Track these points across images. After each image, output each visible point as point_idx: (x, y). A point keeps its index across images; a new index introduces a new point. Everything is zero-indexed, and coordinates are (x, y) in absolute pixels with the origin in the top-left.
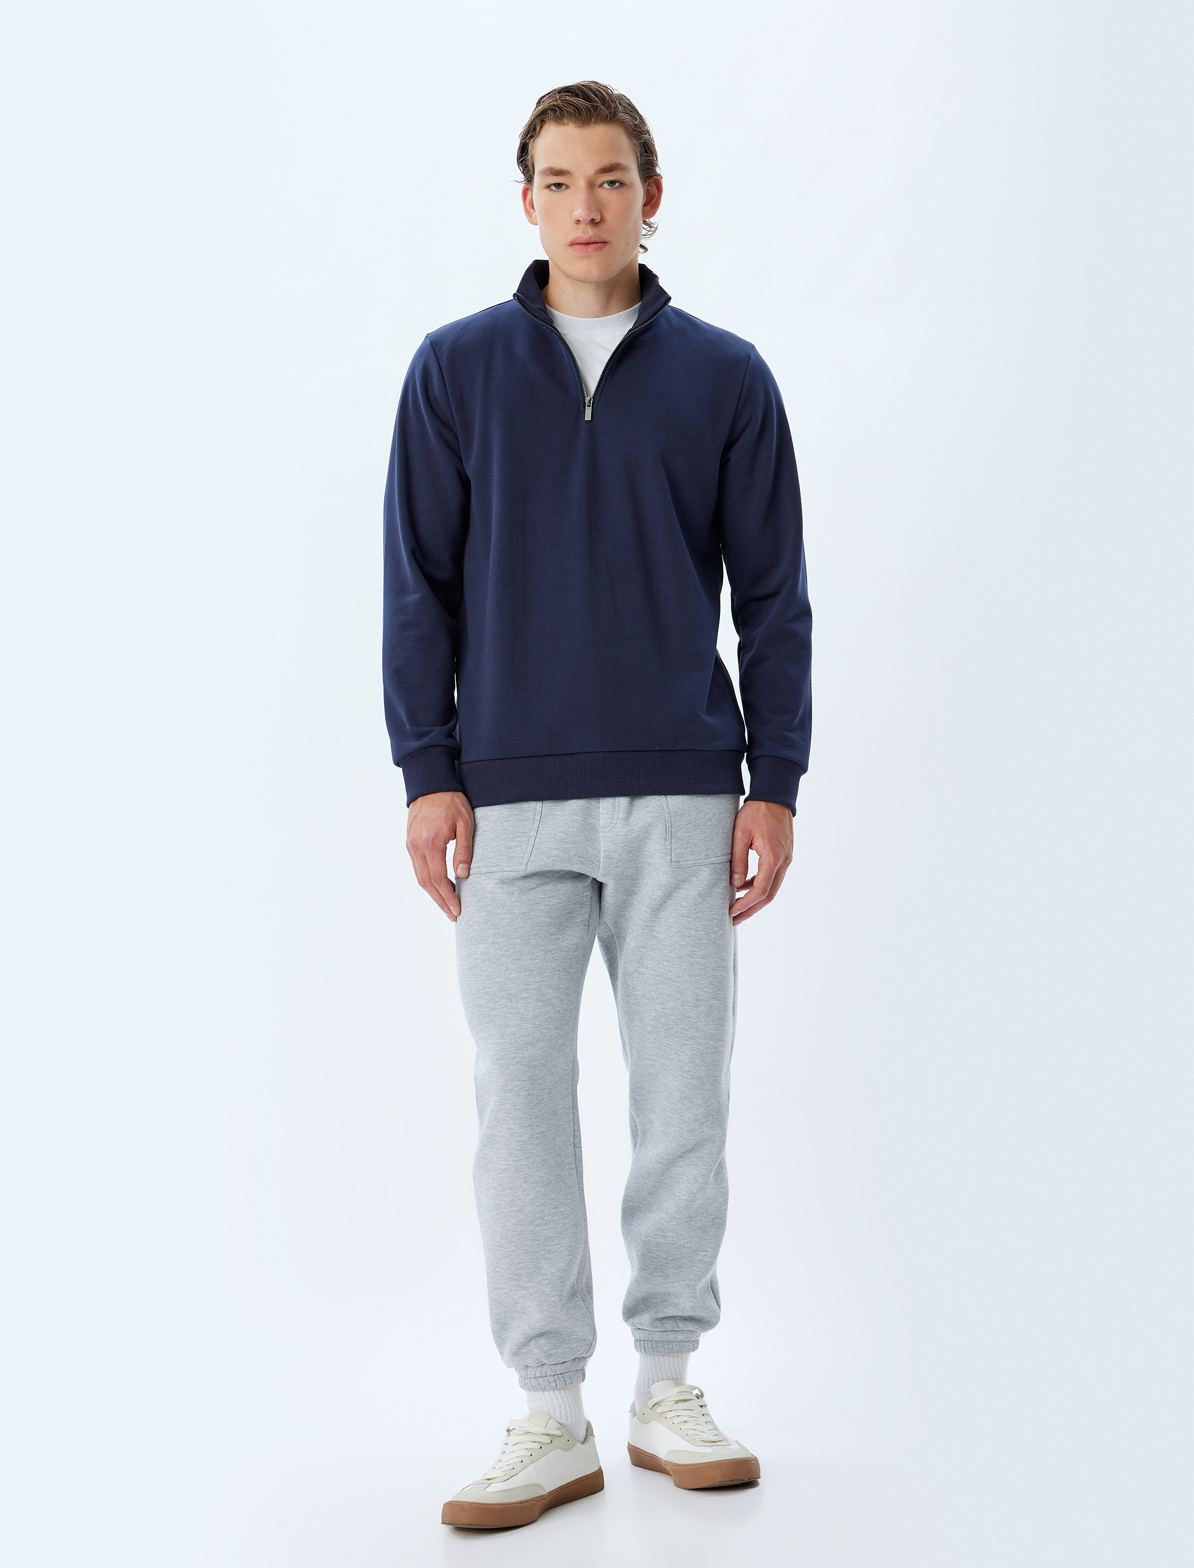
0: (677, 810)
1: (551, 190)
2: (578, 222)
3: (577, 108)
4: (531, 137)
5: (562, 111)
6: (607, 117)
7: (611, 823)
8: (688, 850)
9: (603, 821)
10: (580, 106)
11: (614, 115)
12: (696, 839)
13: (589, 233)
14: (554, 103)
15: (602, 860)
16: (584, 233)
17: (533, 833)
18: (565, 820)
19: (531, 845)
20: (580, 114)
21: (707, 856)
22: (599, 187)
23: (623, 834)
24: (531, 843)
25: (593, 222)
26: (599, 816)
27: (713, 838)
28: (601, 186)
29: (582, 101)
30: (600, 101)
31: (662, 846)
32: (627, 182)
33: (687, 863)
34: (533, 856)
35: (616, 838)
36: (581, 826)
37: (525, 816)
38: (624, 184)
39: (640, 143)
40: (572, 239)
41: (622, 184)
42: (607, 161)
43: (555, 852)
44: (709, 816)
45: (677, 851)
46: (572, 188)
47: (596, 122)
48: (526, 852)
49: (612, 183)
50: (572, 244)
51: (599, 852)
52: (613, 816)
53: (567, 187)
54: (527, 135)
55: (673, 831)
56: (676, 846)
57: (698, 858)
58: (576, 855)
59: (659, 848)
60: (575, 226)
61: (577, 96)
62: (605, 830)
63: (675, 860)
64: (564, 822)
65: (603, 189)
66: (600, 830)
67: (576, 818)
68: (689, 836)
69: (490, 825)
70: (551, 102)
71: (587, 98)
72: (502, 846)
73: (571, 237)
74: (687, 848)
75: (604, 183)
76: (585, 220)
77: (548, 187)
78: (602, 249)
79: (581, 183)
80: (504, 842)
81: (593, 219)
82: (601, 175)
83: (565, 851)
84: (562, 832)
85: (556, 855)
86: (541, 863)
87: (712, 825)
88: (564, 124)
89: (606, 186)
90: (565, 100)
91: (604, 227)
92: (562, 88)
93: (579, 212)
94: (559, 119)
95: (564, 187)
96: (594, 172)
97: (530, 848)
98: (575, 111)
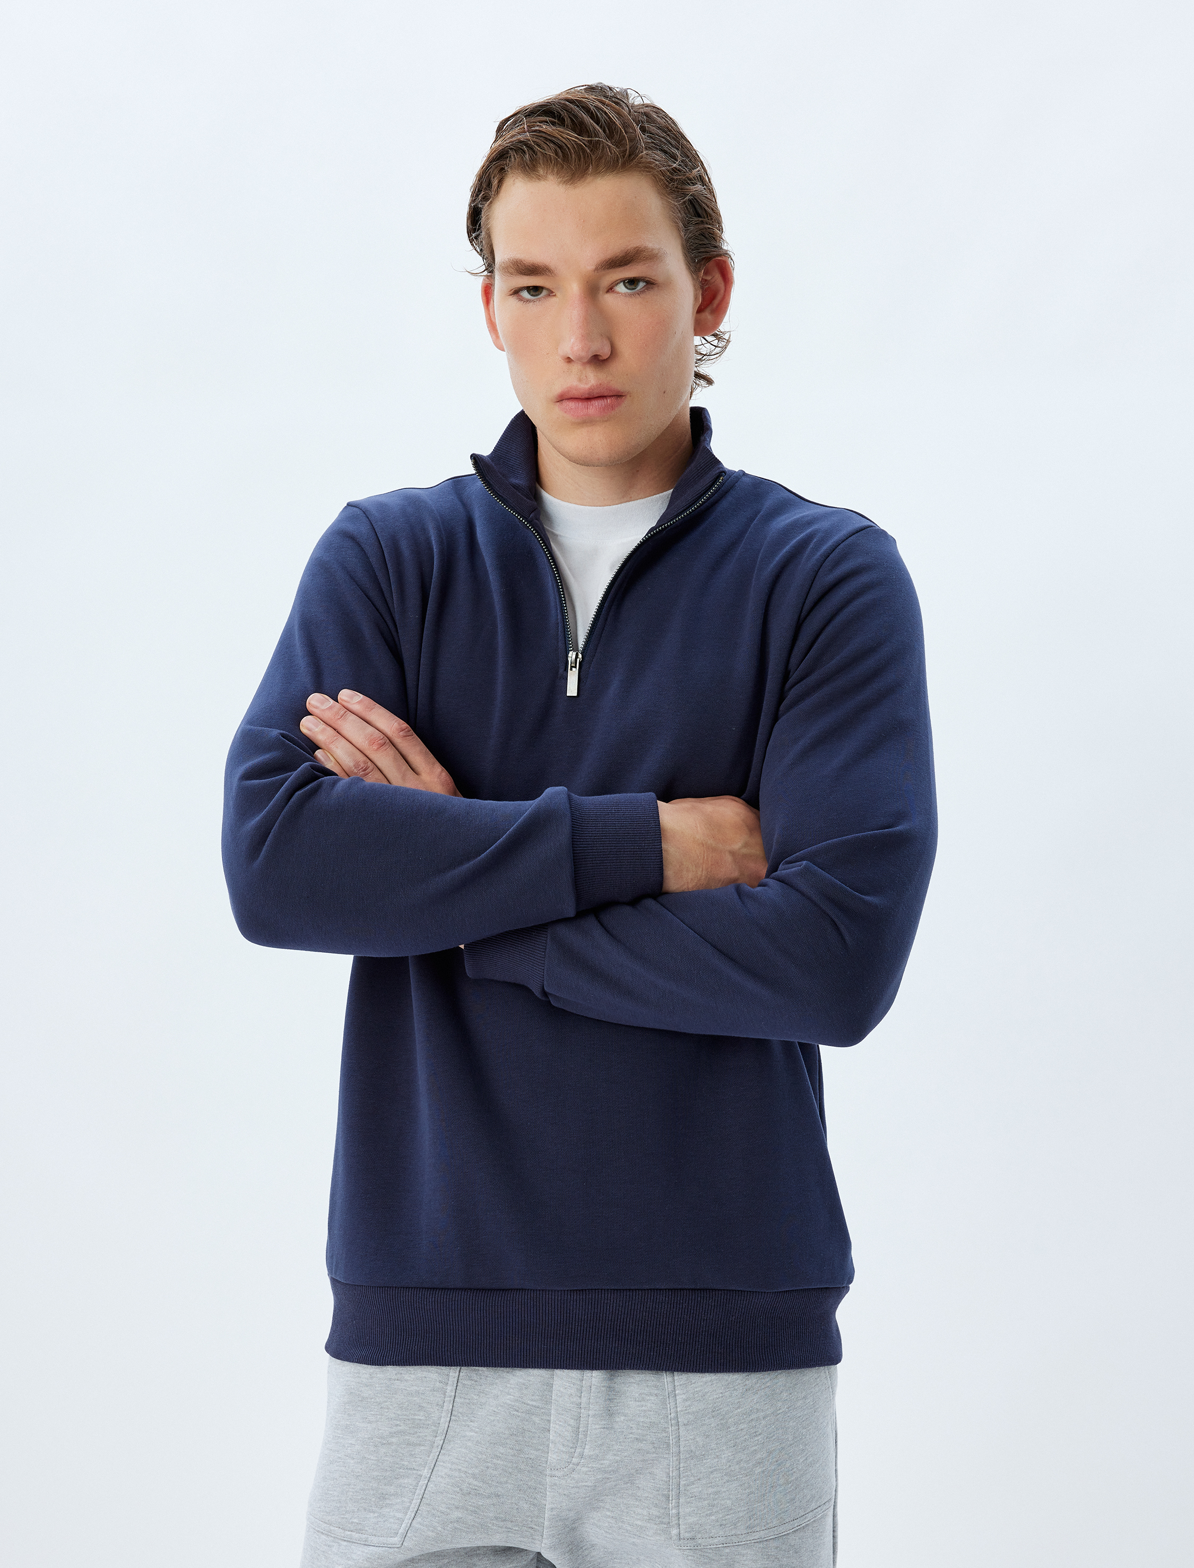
0: (693, 1448)
1: (521, 299)
2: (569, 360)
3: (560, 147)
4: (486, 198)
5: (534, 152)
6: (618, 161)
7: (569, 1463)
8: (713, 1517)
9: (554, 1456)
10: (566, 142)
11: (630, 155)
12: (729, 1499)
13: (590, 380)
14: (519, 137)
15: (546, 1523)
16: (580, 380)
17: (426, 1472)
18: (481, 1453)
19: (419, 1495)
20: (566, 158)
21: (750, 1529)
22: (608, 292)
23: (590, 1484)
24: (419, 1492)
25: (597, 361)
26: (548, 1446)
27: (764, 1495)
28: (610, 289)
29: (568, 134)
30: (604, 131)
31: (662, 1511)
32: (660, 278)
33: (711, 1541)
34: (418, 1519)
35: (576, 1490)
36: (510, 1465)
37: (419, 1437)
38: (653, 284)
39: (684, 202)
40: (560, 391)
41: (650, 284)
42: (617, 245)
43: (457, 1514)
44: (759, 1456)
45: (692, 1520)
46: (558, 294)
47: (597, 172)
48: (408, 1508)
49: (632, 282)
50: (562, 398)
51: (542, 1509)
52: (573, 1450)
53: (551, 293)
54: (477, 195)
55: (682, 1483)
56: (688, 1510)
57: (733, 1532)
58: (496, 1518)
59: (656, 1513)
60: (564, 365)
61: (562, 122)
62: (556, 1473)
63: (687, 1535)
64: (480, 1456)
65: (615, 295)
66: (548, 1472)
67: (502, 1450)
68: (717, 1493)
69: (357, 1446)
70: (514, 136)
71: (580, 128)
72: (372, 1492)
73: (559, 387)
74: (711, 1515)
75: (616, 283)
76: (580, 359)
77: (516, 292)
78: (613, 407)
79: (573, 289)
80: (375, 1485)
81: (597, 355)
82: (607, 271)
83: (475, 1512)
84: (474, 1476)
85: (458, 1520)
86: (430, 1534)
87: (763, 1472)
88: (539, 178)
89: (621, 288)
90: (540, 131)
91: (617, 367)
92: (536, 107)
93: (572, 344)
94: (530, 169)
95: (544, 293)
96: (594, 267)
97: (416, 1502)
98: (557, 154)
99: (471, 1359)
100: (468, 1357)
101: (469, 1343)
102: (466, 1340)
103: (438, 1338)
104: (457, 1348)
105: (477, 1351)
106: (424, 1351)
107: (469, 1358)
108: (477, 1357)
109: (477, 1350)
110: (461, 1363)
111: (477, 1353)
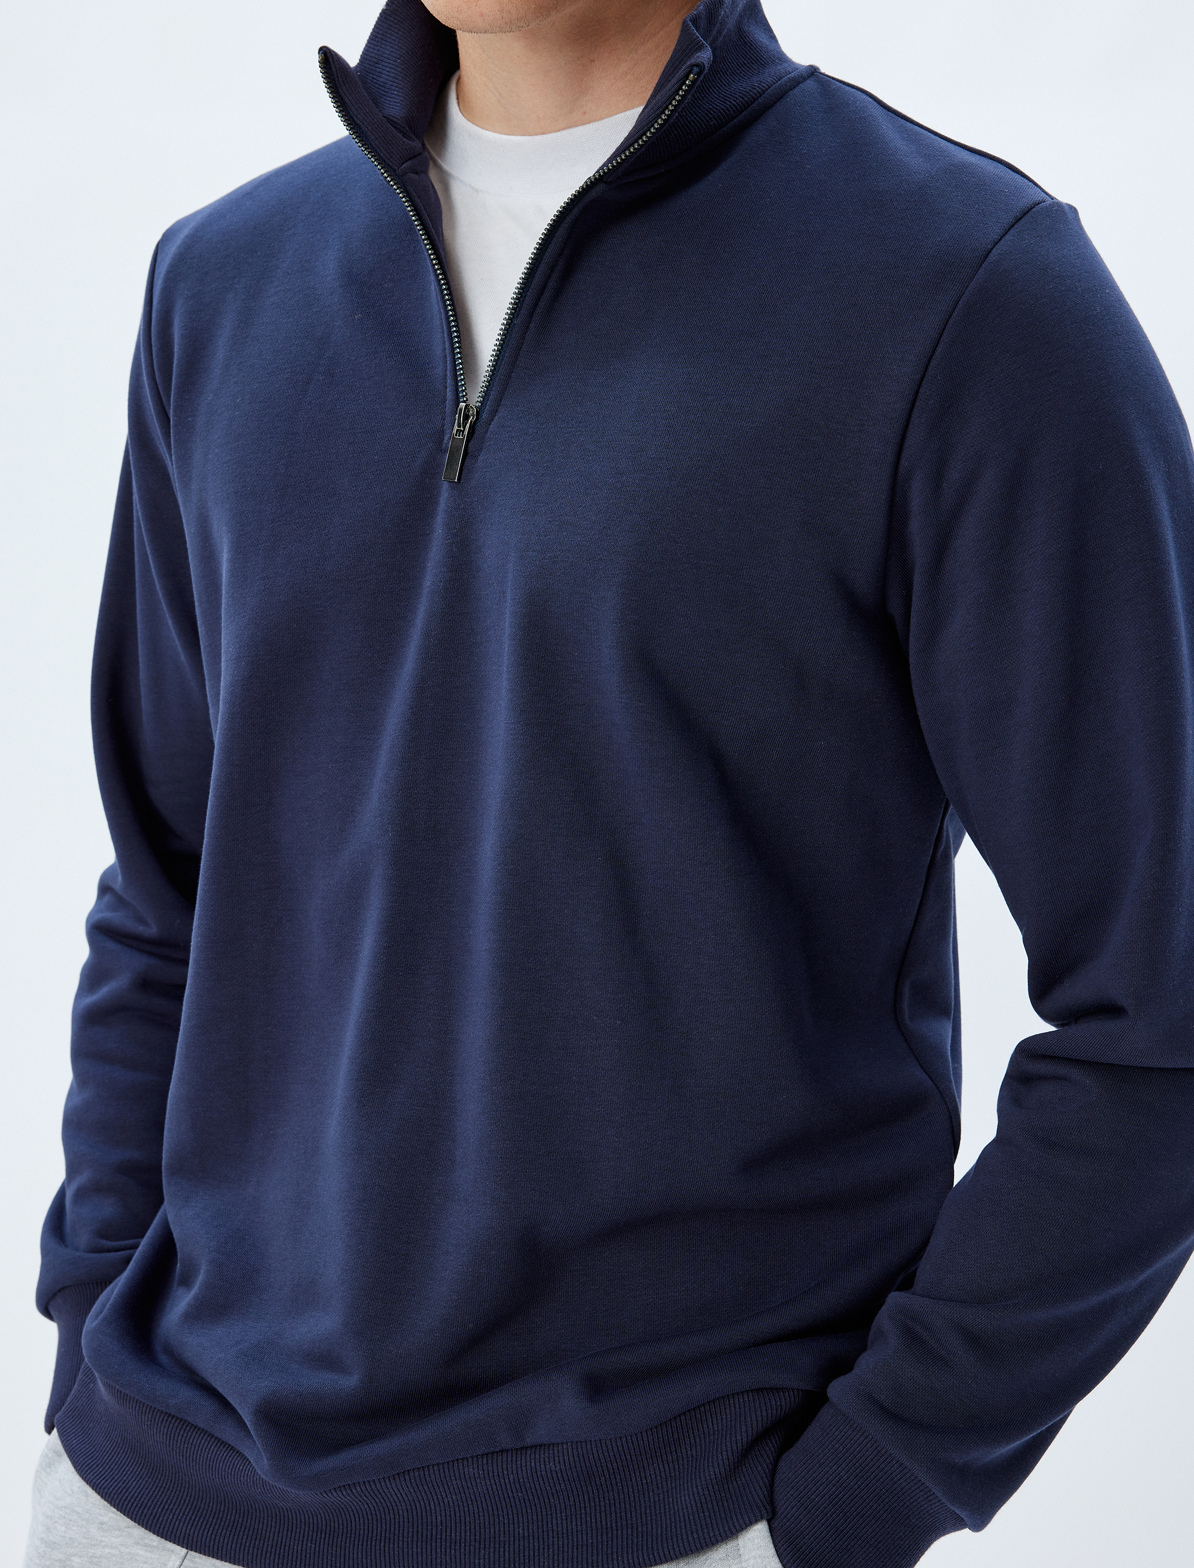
99: (199, 1538)
100: (196, 1533)
101: (205, 1512)
102: (202, 1506)
103: (167, 1487)
104: (186, 1513)
105: (211, 1529)
106: (140, 1495)
107: (195, 1536)
108: (208, 1539)
109: (212, 1526)
110: (181, 1540)
111: (210, 1532)
